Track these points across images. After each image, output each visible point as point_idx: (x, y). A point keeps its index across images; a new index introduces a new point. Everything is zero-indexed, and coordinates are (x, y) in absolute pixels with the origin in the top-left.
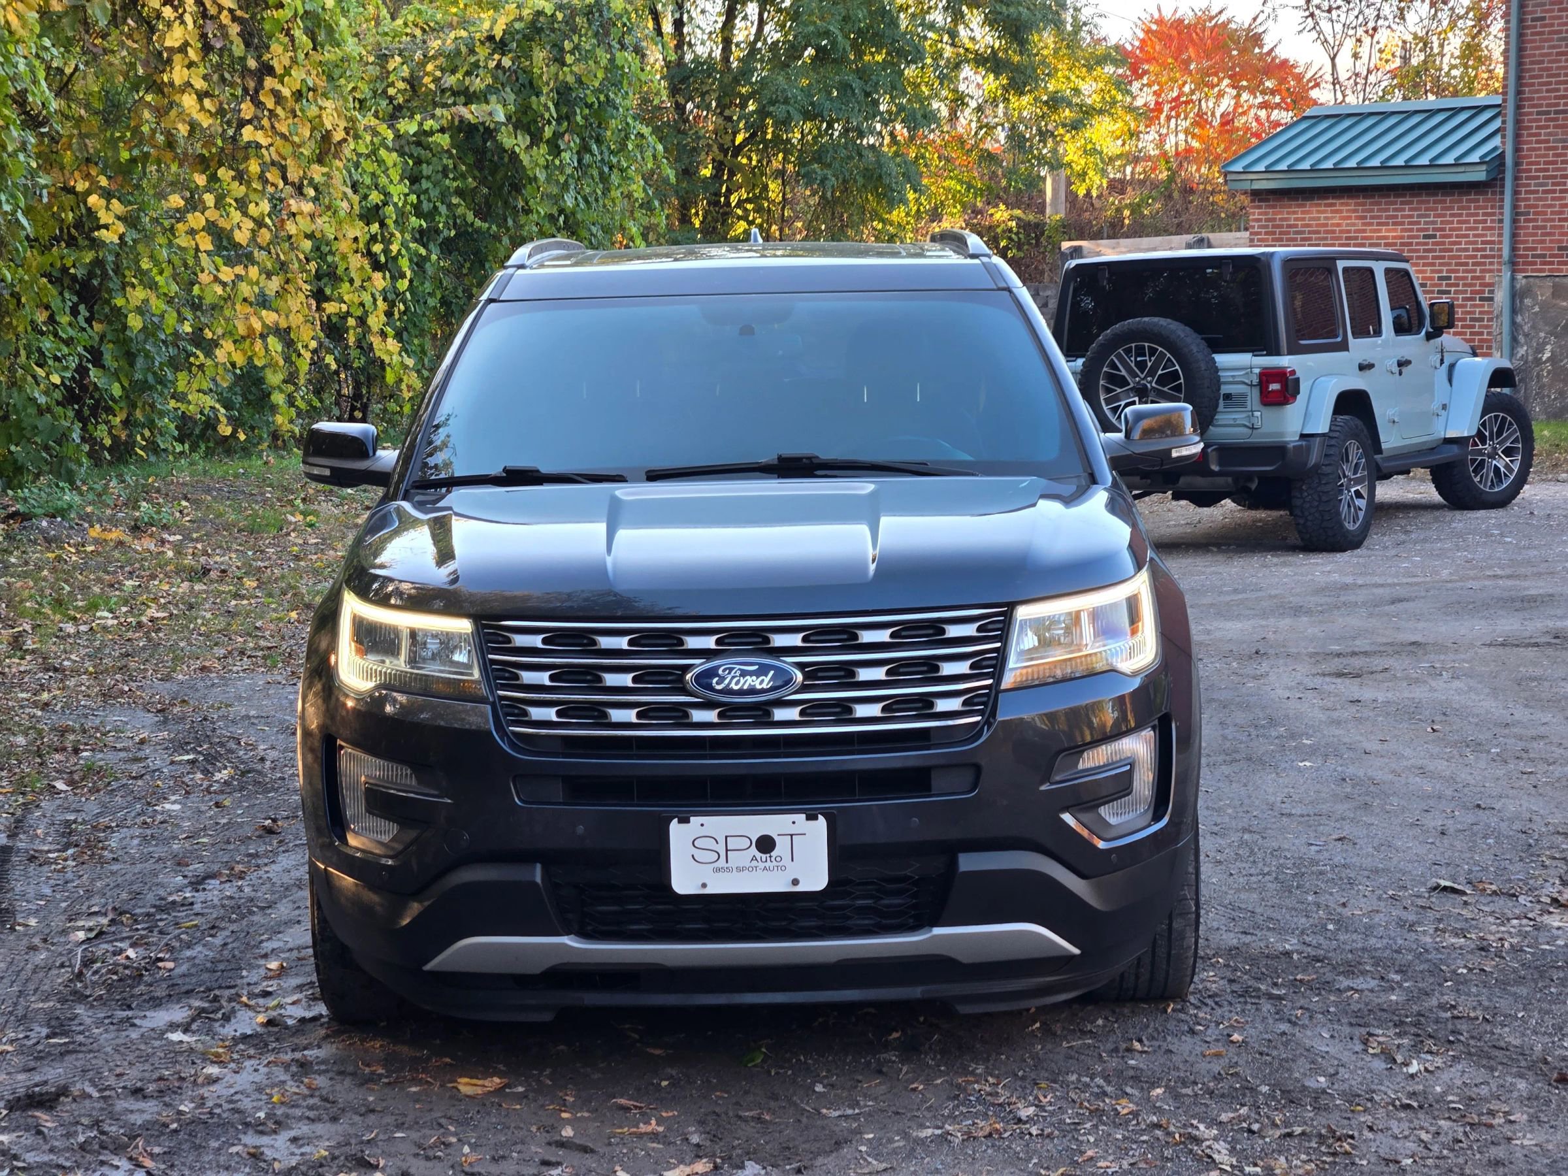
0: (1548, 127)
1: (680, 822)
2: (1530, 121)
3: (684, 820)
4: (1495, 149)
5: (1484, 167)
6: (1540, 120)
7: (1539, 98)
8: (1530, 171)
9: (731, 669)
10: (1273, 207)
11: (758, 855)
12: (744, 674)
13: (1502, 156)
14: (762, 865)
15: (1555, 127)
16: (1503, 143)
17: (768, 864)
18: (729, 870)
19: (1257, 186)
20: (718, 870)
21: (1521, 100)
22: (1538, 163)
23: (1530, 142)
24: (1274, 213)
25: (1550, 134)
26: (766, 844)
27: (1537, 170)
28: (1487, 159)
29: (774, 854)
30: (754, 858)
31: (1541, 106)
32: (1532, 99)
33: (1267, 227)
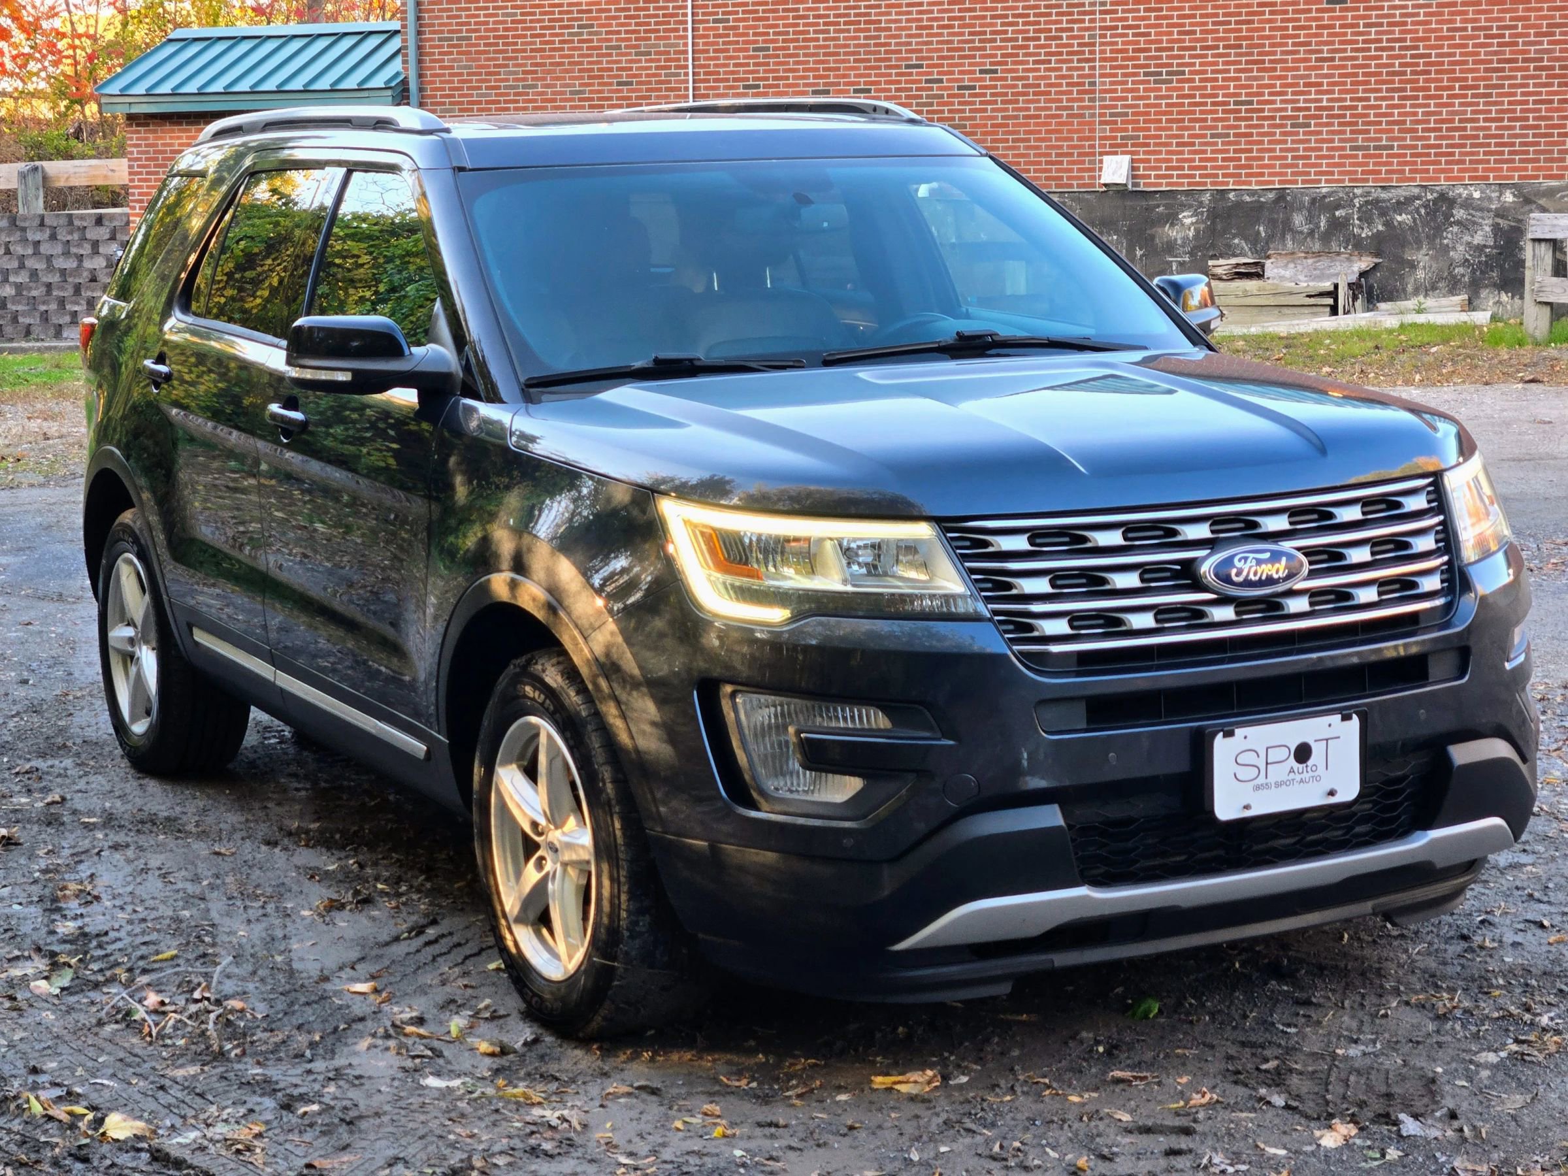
0: (451, 53)
1: (1225, 736)
2: (431, 47)
3: (1229, 734)
4: (397, 74)
5: (389, 93)
6: (442, 46)
7: (440, 25)
8: (435, 96)
9: (1246, 559)
10: (155, 132)
11: (1296, 765)
12: (1259, 562)
13: (405, 82)
14: (1298, 777)
15: (459, 53)
16: (406, 69)
17: (1305, 775)
18: (1267, 786)
19: (135, 110)
20: (1257, 788)
21: (421, 26)
22: (443, 89)
23: (433, 68)
24: (157, 138)
25: (454, 60)
26: (1303, 753)
27: (442, 96)
28: (393, 84)
29: (1310, 763)
30: (1292, 771)
31: (442, 32)
32: (433, 25)
33: (147, 152)
